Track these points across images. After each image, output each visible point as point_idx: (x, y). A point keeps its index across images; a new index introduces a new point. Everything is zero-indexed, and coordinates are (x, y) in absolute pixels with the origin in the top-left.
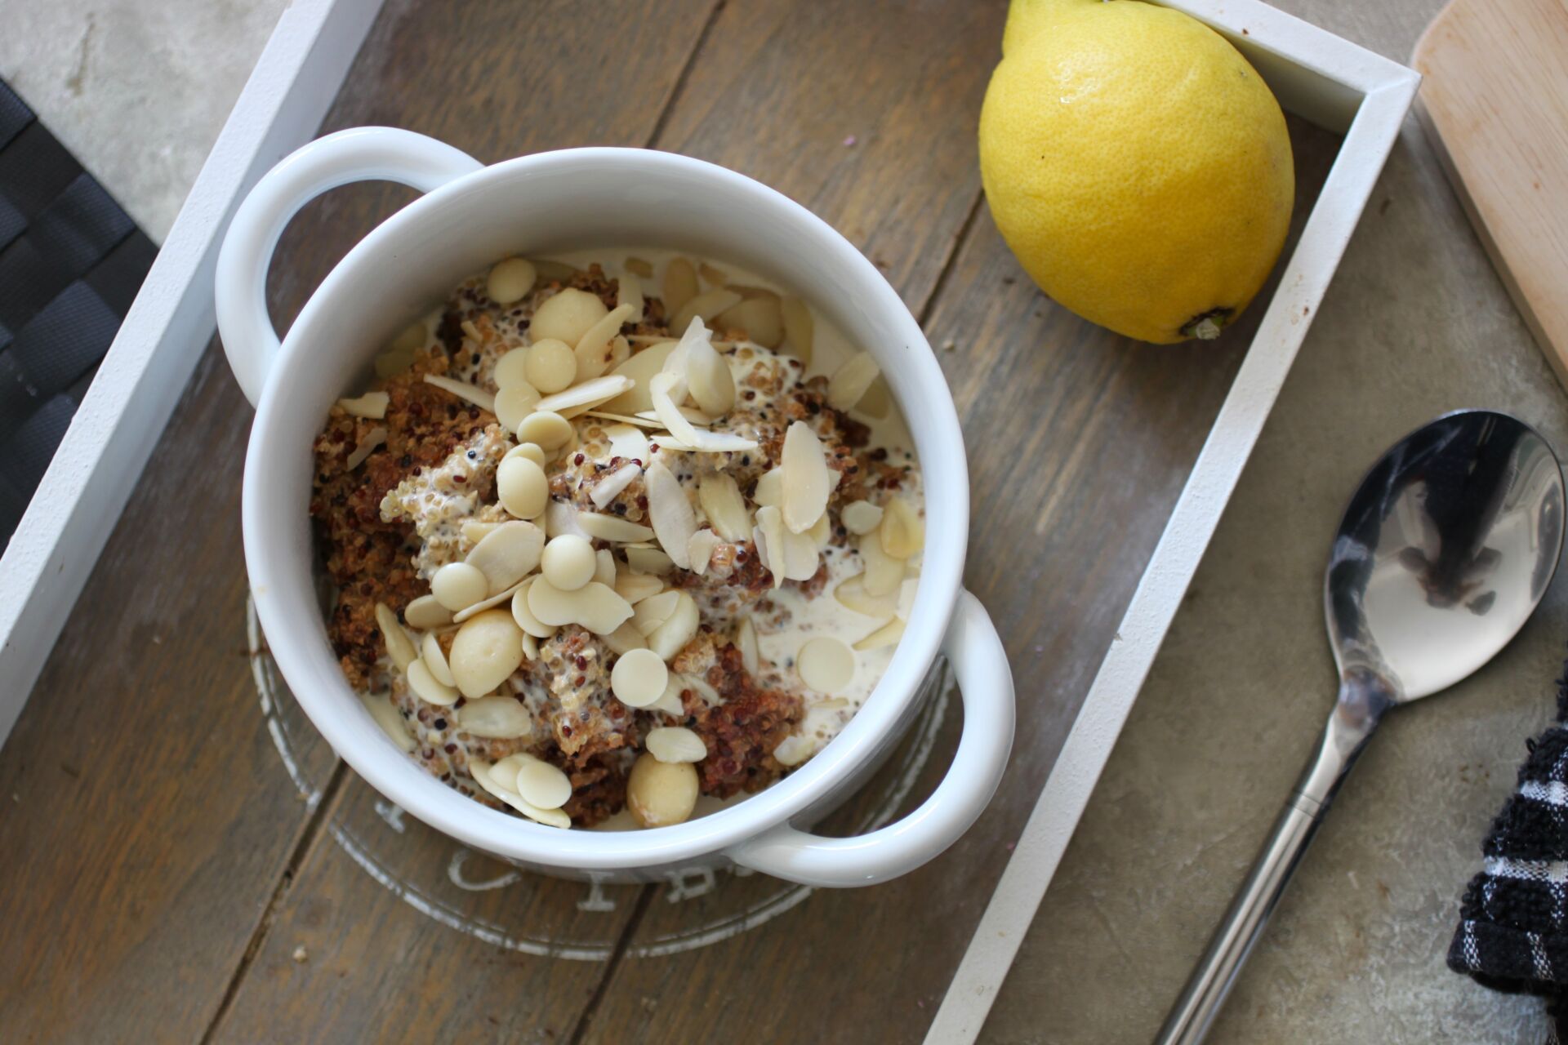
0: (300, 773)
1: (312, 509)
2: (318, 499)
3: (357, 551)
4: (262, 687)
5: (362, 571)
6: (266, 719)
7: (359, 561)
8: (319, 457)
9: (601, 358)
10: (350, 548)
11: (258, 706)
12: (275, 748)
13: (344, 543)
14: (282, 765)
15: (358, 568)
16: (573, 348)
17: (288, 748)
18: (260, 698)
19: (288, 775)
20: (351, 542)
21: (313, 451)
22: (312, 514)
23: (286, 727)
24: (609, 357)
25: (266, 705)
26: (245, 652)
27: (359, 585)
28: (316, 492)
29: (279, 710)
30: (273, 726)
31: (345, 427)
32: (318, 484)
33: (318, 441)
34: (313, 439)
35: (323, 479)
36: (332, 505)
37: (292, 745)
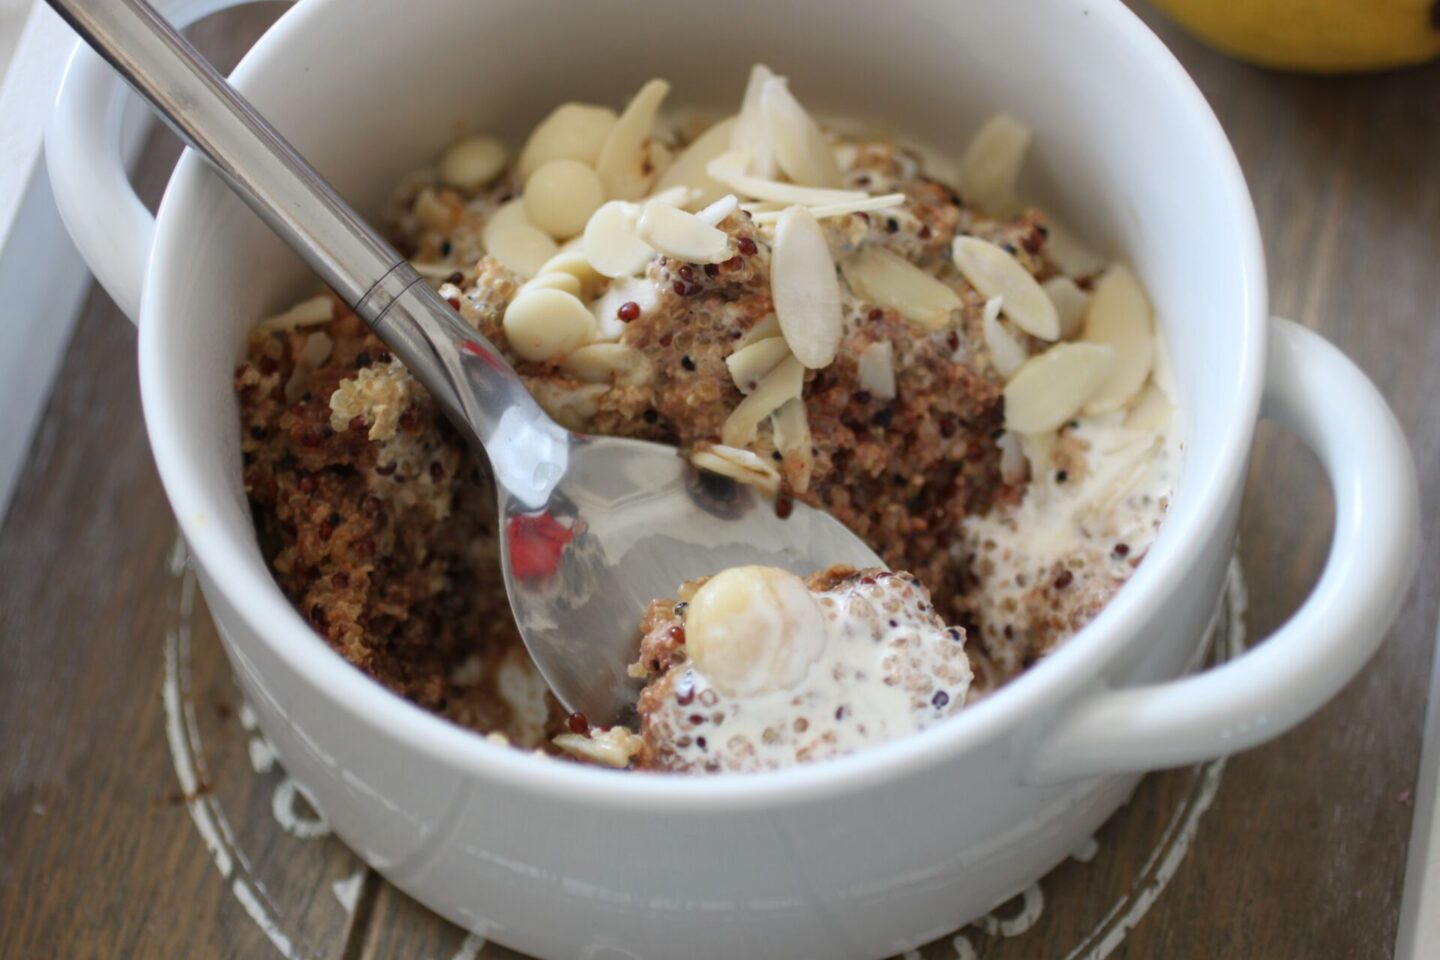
0: (295, 946)
1: (247, 481)
2: (254, 467)
3: (318, 529)
4: (212, 840)
5: (327, 559)
6: (228, 884)
7: (322, 544)
8: (246, 396)
9: (637, 169)
10: (307, 526)
11: (212, 866)
12: (252, 921)
13: (297, 520)
14: (268, 944)
15: (322, 552)
16: (592, 164)
17: (271, 915)
18: (213, 855)
19: (279, 953)
20: (307, 518)
21: (236, 387)
22: (250, 488)
23: (261, 887)
24: (648, 168)
25: (224, 864)
26: (178, 798)
27: (327, 579)
28: (248, 458)
29: (246, 865)
30: (241, 890)
31: (274, 350)
32: (251, 445)
33: (239, 373)
34: (231, 370)
35: (258, 434)
36: (275, 470)
37: (276, 909)
